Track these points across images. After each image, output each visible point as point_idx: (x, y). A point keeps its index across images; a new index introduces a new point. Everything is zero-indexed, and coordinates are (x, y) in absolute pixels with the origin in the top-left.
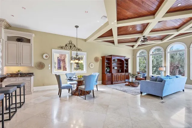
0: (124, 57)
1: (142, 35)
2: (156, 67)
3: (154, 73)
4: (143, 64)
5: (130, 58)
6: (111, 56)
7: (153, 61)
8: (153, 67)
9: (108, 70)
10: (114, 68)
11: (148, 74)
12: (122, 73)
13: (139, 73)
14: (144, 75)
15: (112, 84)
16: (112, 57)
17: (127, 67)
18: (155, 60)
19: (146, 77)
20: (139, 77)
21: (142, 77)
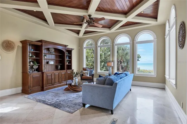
0: (66, 46)
1: (87, 12)
2: (103, 62)
3: (102, 69)
4: (92, 59)
5: (74, 49)
6: (41, 41)
7: (101, 55)
8: (101, 62)
9: (36, 67)
10: (48, 63)
11: (96, 71)
12: (61, 71)
13: (85, 70)
14: (91, 72)
15: (42, 90)
16: (43, 44)
17: (70, 62)
18: (103, 54)
19: (93, 75)
20: (85, 75)
21: (88, 76)
